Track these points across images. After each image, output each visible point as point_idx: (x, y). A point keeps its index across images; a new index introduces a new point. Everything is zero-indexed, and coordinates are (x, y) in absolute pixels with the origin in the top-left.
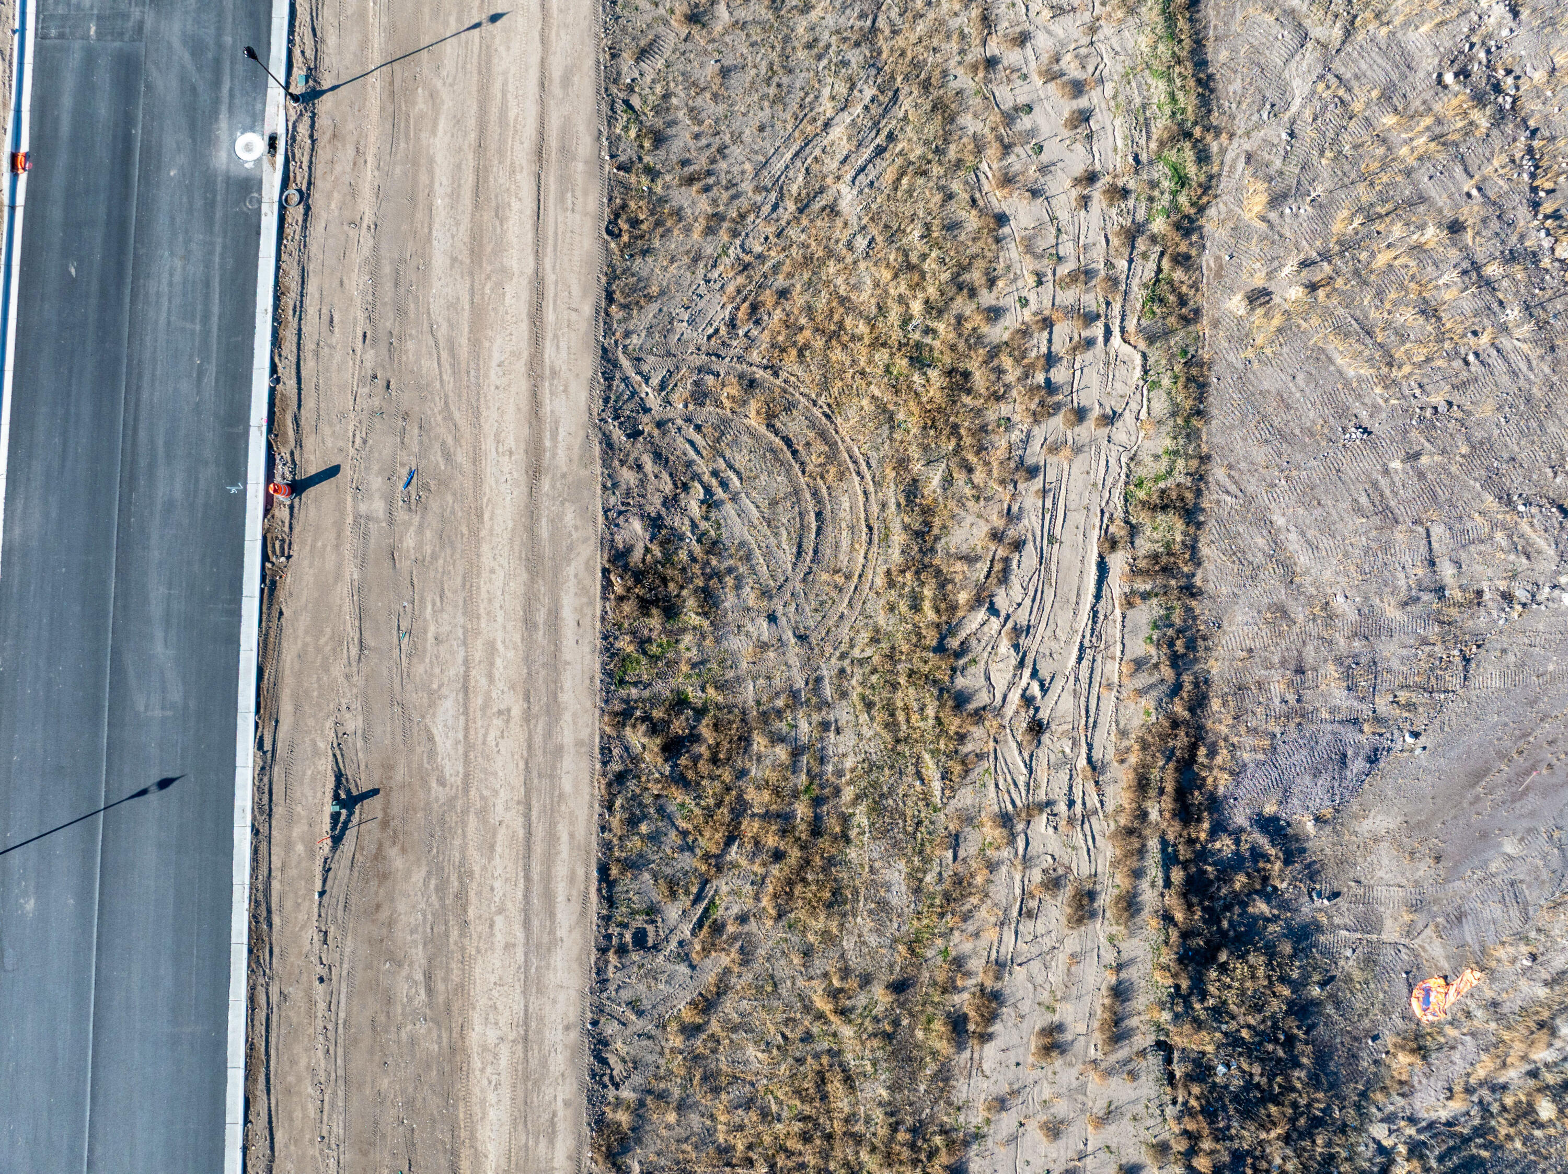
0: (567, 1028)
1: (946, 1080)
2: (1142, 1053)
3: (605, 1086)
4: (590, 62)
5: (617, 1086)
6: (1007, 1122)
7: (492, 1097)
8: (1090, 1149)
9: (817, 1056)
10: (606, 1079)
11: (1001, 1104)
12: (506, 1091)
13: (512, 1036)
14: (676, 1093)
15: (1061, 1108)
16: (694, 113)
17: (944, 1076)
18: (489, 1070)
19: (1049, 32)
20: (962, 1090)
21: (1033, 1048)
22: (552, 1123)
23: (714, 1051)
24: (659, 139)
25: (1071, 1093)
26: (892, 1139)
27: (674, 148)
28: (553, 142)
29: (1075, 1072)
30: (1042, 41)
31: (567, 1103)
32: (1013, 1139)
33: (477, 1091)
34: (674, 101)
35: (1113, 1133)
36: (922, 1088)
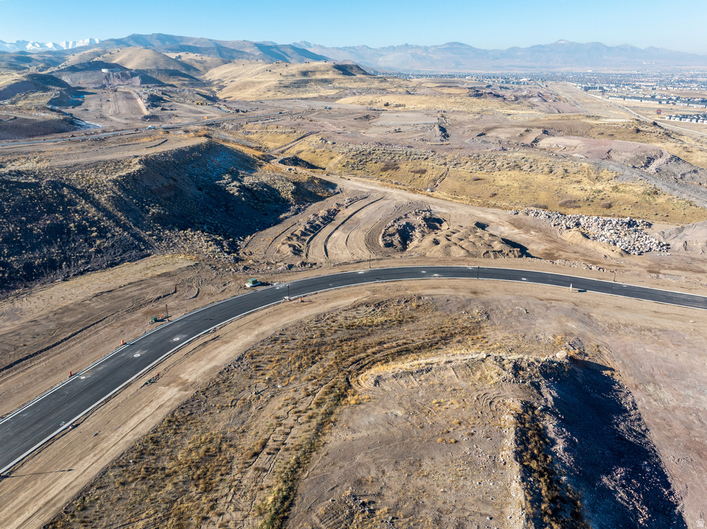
4: (83, 485)
16: (101, 506)
19: (231, 514)
24: (84, 509)
27: (87, 513)
28: (53, 502)
30: (227, 517)
34: (99, 501)
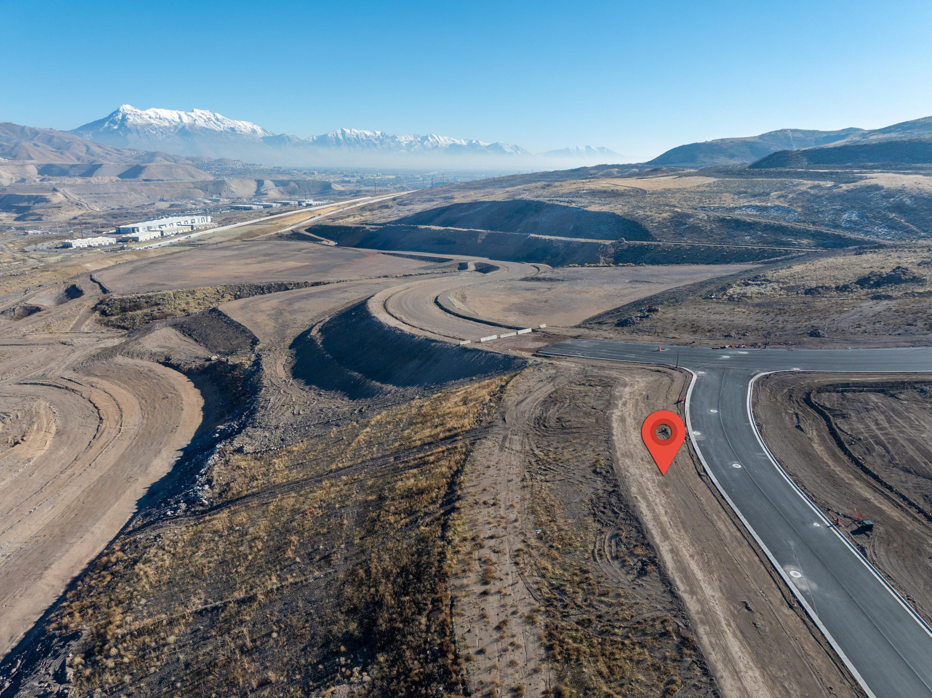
0: (722, 677)
1: (559, 677)
2: (477, 690)
3: (698, 660)
5: (693, 661)
6: (532, 665)
7: (740, 654)
8: (497, 659)
9: (616, 680)
10: (698, 663)
11: (536, 671)
12: (736, 657)
13: (742, 674)
14: (669, 662)
15: (510, 671)
17: (560, 678)
18: (746, 662)
20: (552, 675)
21: (525, 690)
22: (712, 647)
23: (659, 677)
25: (507, 676)
26: (578, 656)
29: (506, 683)
31: (710, 654)
32: (528, 660)
33: (747, 656)
35: (489, 664)
36: (569, 673)
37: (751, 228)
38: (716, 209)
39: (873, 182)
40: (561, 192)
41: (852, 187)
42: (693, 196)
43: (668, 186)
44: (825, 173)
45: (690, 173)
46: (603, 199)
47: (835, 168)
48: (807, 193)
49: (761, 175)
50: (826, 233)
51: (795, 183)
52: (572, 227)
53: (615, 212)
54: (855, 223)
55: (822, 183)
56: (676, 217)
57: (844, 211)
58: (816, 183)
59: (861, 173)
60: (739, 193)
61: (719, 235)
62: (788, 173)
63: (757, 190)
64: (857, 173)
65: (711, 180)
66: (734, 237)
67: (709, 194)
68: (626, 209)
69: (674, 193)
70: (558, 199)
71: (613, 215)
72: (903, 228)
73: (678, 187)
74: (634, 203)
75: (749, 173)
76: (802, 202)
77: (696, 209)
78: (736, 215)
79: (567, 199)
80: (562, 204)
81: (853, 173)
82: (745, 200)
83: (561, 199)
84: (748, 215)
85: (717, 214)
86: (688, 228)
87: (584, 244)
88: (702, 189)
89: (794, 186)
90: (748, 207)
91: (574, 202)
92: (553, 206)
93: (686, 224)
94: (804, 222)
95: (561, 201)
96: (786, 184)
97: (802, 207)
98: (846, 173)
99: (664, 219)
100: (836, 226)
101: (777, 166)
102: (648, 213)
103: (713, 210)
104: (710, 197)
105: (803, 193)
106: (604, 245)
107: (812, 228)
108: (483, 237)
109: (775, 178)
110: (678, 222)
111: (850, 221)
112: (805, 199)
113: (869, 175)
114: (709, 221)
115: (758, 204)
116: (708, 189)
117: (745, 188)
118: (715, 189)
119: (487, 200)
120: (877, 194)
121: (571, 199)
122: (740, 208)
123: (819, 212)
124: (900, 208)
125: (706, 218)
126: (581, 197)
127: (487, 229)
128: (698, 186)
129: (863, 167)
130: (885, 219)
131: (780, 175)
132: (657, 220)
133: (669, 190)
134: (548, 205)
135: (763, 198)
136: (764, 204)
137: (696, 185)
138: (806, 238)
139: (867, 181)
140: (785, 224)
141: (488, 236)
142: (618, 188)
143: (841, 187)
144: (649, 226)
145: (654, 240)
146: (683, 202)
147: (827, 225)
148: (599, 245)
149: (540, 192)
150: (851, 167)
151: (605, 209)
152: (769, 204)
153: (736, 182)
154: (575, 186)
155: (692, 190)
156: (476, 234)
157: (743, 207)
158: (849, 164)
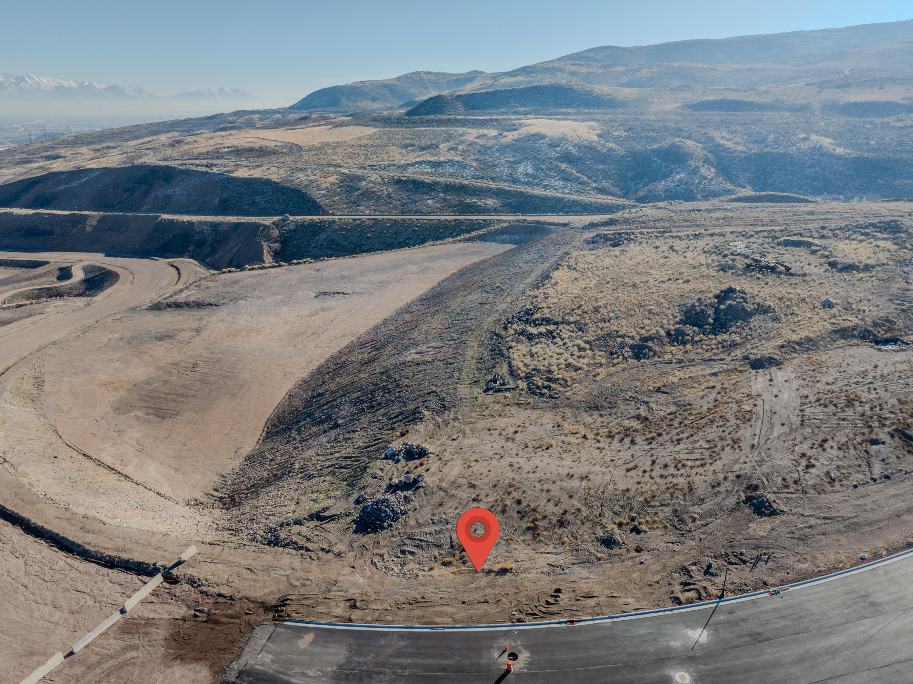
37: (432, 190)
38: (387, 168)
39: (534, 130)
40: (195, 151)
41: (517, 136)
42: (357, 151)
43: (325, 140)
44: (485, 120)
45: (344, 121)
46: (251, 160)
47: (491, 114)
48: (476, 143)
49: (422, 123)
50: (509, 191)
51: (460, 133)
52: (217, 201)
53: (270, 177)
54: (531, 176)
55: (486, 132)
56: (345, 180)
57: (517, 163)
58: (481, 131)
59: (518, 119)
60: (406, 146)
61: (399, 200)
62: (449, 120)
63: (424, 142)
64: (515, 119)
65: (371, 131)
66: (416, 202)
67: (374, 148)
68: (283, 173)
69: (334, 148)
70: (193, 162)
71: (268, 182)
72: (577, 179)
73: (337, 140)
74: (291, 164)
75: (409, 122)
76: (474, 154)
77: (364, 168)
78: (411, 173)
79: (204, 162)
80: (199, 169)
81: (511, 120)
82: (415, 155)
83: (197, 162)
84: (424, 173)
85: (392, 174)
86: (362, 194)
87: (237, 226)
88: (363, 142)
89: (460, 136)
90: (421, 163)
91: (215, 165)
92: (188, 173)
93: (359, 189)
94: (483, 178)
95: (197, 166)
96: (451, 134)
97: (476, 160)
98: (505, 119)
99: (332, 184)
100: (516, 181)
101: (434, 113)
102: (312, 178)
103: (384, 169)
104: (375, 152)
105: (471, 145)
106: (265, 226)
107: (493, 185)
108: (94, 223)
109: (438, 126)
110: (349, 186)
111: (527, 175)
112: (476, 151)
113: (527, 122)
114: (383, 184)
115: (431, 159)
116: (370, 142)
117: (409, 139)
118: (378, 141)
119: (95, 166)
120: (543, 143)
121: (210, 161)
122: (413, 165)
123: (494, 166)
124: (567, 158)
125: (379, 180)
126: (222, 157)
127: (99, 211)
128: (359, 139)
129: (517, 113)
130: (559, 171)
131: (441, 123)
132: (324, 186)
133: (327, 144)
134: (181, 172)
135: (433, 151)
136: (436, 159)
137: (355, 137)
138: (490, 197)
139: (528, 128)
140: (465, 182)
141: (102, 220)
142: (267, 143)
143: (506, 136)
144: (317, 195)
145: (328, 214)
146: (348, 160)
147: (506, 181)
148: (257, 226)
149: (169, 152)
150: (506, 113)
151: (257, 174)
152: (442, 159)
153: (398, 132)
154: (212, 142)
155: (353, 143)
156: (83, 220)
157: (416, 163)
158: (504, 110)
